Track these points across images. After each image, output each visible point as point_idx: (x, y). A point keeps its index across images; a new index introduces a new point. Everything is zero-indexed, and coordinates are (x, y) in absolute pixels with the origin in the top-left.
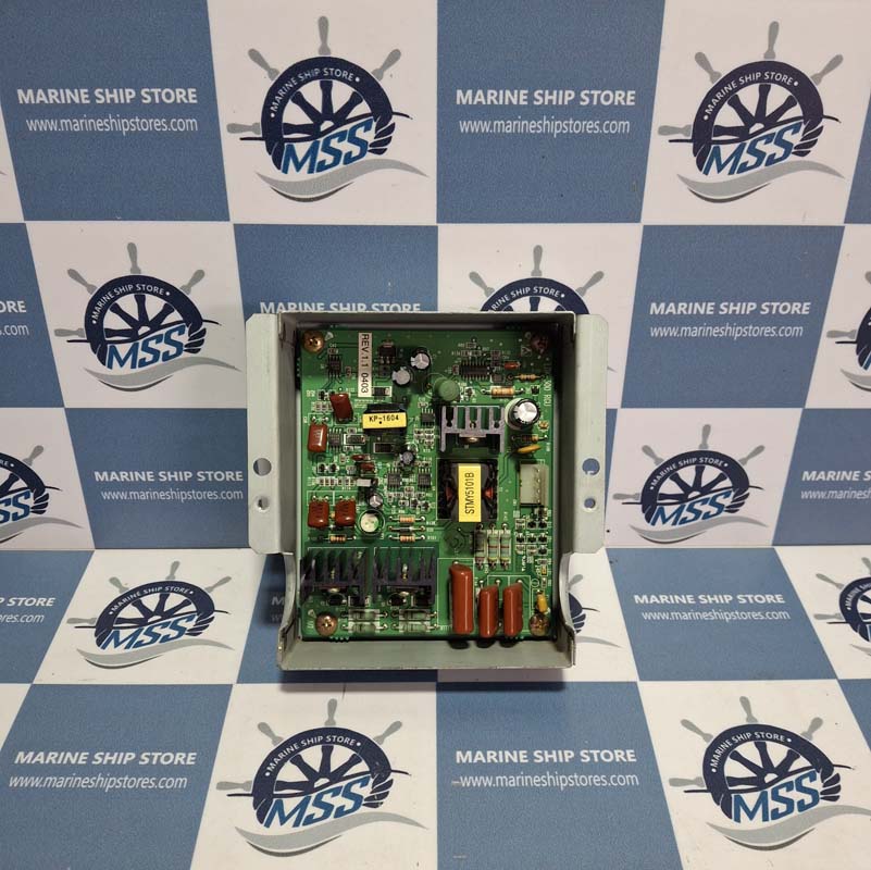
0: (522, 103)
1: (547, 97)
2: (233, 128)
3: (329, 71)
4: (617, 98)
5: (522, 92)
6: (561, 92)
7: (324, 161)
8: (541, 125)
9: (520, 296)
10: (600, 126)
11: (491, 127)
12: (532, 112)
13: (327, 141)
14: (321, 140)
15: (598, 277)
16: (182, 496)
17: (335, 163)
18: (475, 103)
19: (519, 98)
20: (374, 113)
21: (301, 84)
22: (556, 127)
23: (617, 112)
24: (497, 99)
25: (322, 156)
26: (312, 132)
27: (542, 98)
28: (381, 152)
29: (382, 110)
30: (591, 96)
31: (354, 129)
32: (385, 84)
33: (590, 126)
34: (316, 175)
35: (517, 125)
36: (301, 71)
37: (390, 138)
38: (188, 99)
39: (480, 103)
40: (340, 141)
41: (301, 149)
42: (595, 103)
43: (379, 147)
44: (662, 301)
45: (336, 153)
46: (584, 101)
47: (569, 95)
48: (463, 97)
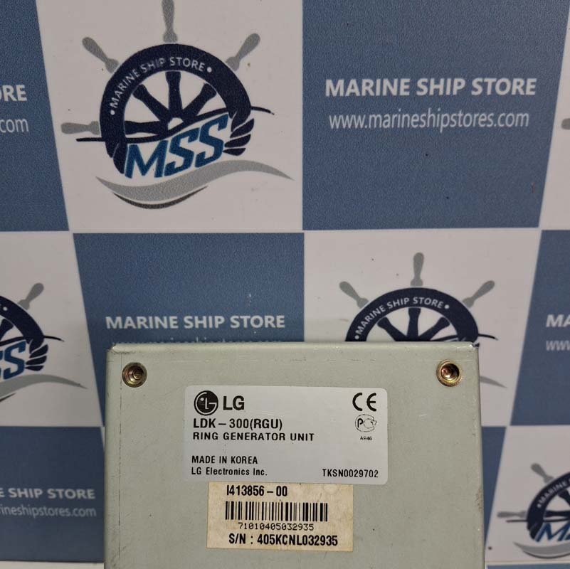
0: (403, 93)
1: (433, 86)
2: (68, 128)
3: (176, 61)
4: (515, 87)
5: (403, 81)
6: (449, 81)
7: (173, 163)
8: (425, 118)
9: (397, 308)
10: (495, 118)
11: (367, 122)
12: (414, 103)
13: (176, 141)
14: (169, 140)
15: (488, 286)
16: (34, 512)
17: (186, 165)
18: (348, 94)
19: (400, 87)
20: (230, 108)
21: (144, 76)
22: (443, 121)
23: (514, 102)
24: (374, 89)
25: (170, 158)
26: (158, 130)
27: (426, 87)
28: (239, 152)
29: (239, 105)
30: (484, 85)
31: (207, 127)
32: (241, 74)
33: (483, 119)
34: (164, 179)
35: (396, 119)
36: (143, 61)
37: (250, 136)
38: (16, 97)
39: (353, 94)
40: (191, 140)
41: (147, 150)
42: (489, 92)
43: (236, 147)
44: (560, 313)
45: (187, 155)
46: (476, 90)
47: (459, 84)
48: (333, 88)
